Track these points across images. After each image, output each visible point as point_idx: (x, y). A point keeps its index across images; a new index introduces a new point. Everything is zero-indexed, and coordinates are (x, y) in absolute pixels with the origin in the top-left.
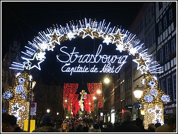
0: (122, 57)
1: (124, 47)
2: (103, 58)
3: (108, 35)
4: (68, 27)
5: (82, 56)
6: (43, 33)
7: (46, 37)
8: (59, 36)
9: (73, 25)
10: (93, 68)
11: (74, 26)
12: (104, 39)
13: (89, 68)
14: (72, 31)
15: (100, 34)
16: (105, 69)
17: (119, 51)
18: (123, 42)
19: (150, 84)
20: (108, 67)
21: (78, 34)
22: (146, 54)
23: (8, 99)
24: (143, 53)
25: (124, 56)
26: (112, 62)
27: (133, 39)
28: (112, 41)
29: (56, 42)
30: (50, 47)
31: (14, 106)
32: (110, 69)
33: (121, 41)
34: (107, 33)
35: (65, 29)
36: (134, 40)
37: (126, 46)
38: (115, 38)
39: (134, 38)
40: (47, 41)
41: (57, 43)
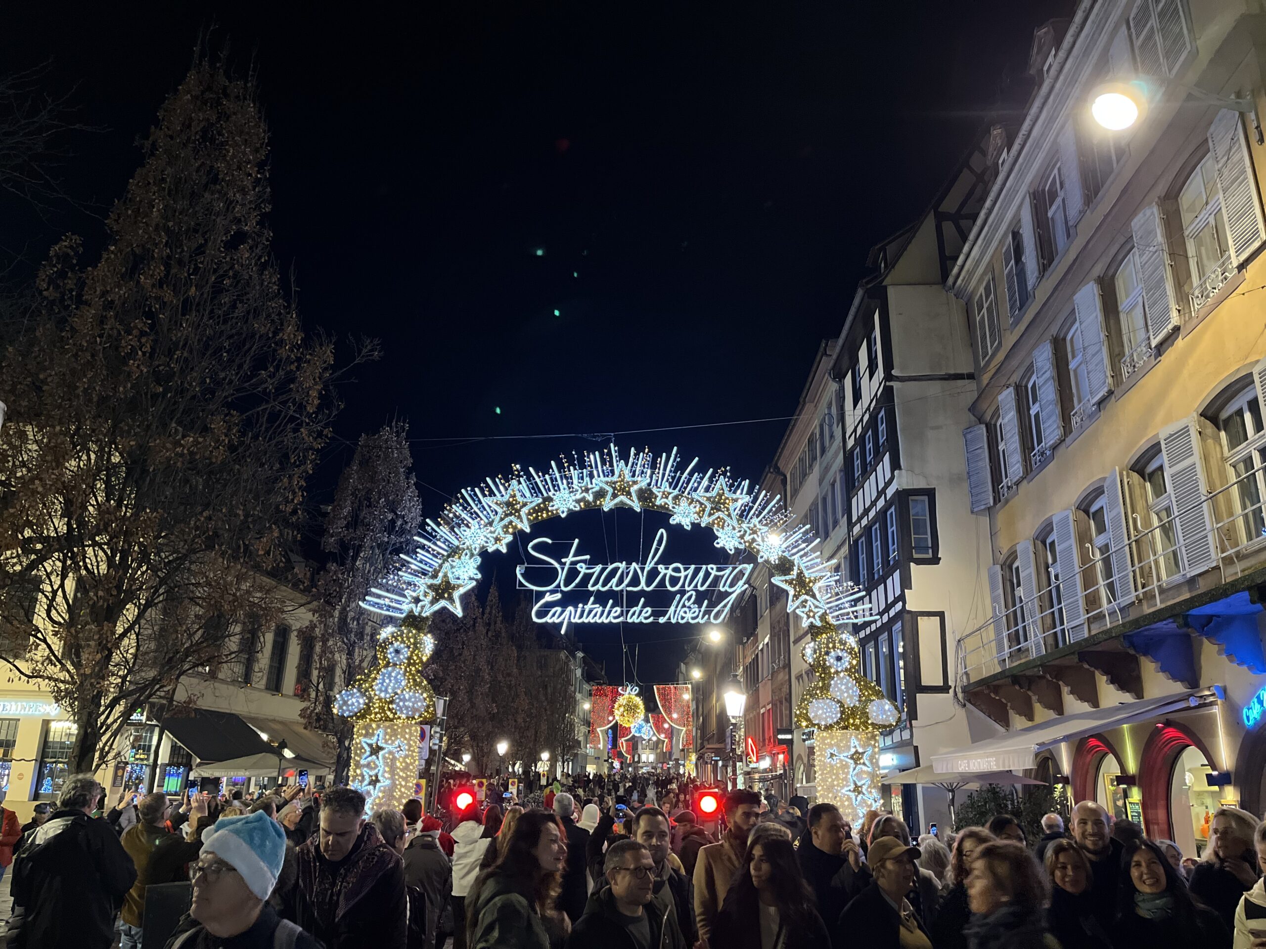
0: (734, 568)
1: (742, 537)
2: (671, 576)
3: (688, 499)
4: (558, 475)
5: (598, 568)
6: (476, 494)
7: (483, 507)
8: (525, 505)
9: (571, 468)
10: (637, 609)
11: (575, 469)
12: (675, 510)
13: (625, 609)
14: (569, 488)
15: (660, 495)
16: (675, 611)
17: (723, 549)
18: (738, 520)
19: (832, 661)
20: (687, 604)
21: (590, 498)
22: (817, 557)
23: (351, 717)
24: (805, 555)
25: (741, 567)
26: (699, 588)
27: (771, 510)
28: (701, 517)
29: (516, 522)
30: (497, 540)
31: (369, 742)
32: (693, 611)
33: (729, 515)
34: (683, 492)
35: (545, 480)
36: (775, 513)
37: (749, 532)
38: (709, 506)
39: (774, 506)
40: (486, 521)
41: (520, 526)
